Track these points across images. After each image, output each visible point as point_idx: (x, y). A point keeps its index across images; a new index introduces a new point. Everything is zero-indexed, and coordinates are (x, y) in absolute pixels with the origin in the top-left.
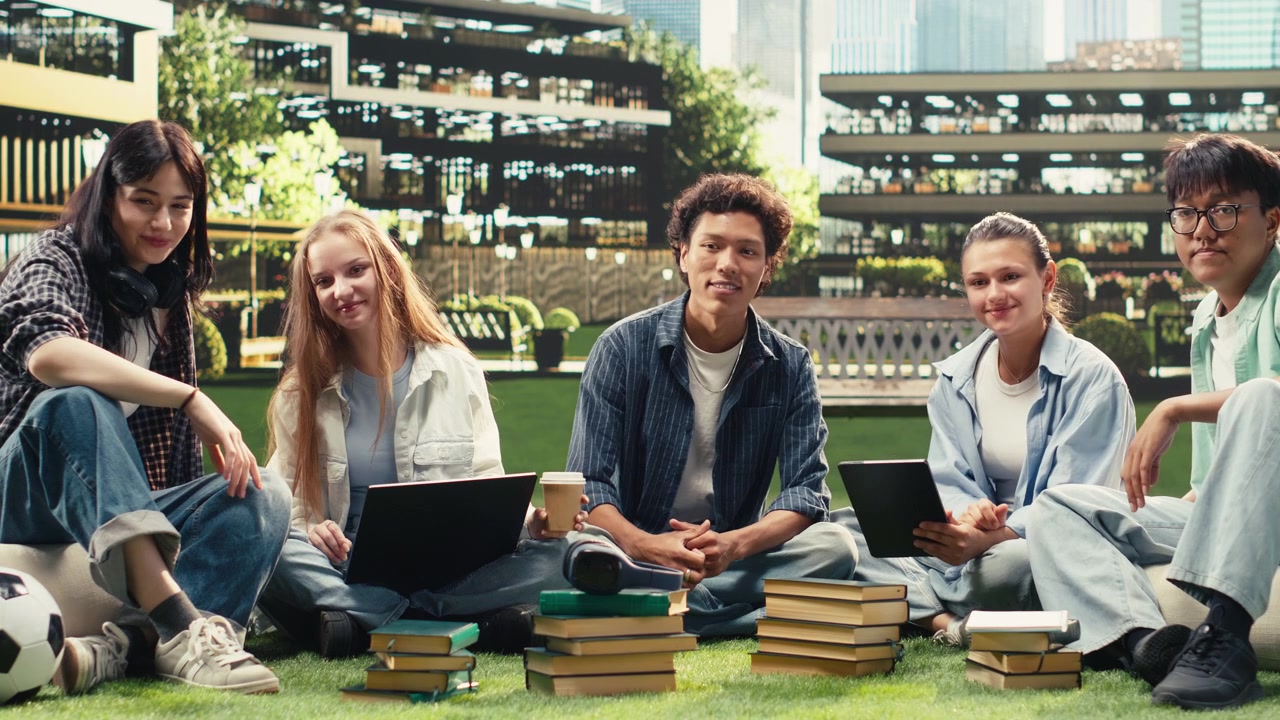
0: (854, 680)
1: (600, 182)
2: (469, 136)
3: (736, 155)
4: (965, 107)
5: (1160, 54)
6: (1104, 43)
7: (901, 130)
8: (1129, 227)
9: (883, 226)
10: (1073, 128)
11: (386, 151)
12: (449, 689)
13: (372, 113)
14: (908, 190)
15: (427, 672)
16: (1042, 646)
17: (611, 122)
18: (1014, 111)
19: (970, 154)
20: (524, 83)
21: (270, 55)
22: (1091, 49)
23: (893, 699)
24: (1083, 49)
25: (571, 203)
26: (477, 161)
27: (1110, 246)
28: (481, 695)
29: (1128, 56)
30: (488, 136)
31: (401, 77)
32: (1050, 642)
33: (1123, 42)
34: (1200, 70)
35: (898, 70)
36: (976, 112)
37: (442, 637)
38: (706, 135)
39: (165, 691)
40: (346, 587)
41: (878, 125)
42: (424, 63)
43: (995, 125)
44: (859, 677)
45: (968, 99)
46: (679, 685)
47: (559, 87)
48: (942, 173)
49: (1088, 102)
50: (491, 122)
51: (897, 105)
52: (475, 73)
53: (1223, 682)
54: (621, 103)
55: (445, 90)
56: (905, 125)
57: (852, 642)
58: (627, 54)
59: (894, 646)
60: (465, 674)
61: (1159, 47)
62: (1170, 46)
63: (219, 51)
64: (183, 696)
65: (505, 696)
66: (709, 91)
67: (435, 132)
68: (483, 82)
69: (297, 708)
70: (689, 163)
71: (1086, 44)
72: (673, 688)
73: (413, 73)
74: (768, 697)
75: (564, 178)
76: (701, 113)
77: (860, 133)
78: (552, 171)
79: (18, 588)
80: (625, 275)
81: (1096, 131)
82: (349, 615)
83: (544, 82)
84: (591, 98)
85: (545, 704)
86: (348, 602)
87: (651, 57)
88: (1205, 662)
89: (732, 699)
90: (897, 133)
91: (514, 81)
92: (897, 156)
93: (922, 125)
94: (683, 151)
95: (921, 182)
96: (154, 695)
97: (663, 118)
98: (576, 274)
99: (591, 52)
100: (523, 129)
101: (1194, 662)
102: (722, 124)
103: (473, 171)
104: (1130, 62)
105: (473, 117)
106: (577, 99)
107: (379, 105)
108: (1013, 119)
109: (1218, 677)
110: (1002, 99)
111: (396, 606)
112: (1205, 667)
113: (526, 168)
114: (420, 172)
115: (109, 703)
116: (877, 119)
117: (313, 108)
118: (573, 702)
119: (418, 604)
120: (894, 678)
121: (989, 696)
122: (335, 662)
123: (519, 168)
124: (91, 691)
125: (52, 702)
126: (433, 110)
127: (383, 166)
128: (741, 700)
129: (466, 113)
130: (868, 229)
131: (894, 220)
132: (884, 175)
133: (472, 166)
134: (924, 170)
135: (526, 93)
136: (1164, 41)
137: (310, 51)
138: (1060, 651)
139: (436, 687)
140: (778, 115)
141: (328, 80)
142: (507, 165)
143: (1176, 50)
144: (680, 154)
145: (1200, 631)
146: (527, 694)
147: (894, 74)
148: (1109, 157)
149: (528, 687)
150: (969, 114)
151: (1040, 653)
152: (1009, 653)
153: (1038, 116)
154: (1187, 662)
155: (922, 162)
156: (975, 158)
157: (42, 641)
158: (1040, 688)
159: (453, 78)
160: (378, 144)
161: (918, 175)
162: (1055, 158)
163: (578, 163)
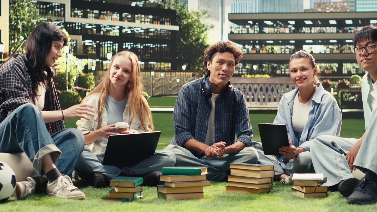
0: (258, 195)
1: (155, 50)
2: (111, 34)
3: (201, 40)
4: (277, 24)
5: (343, 7)
6: (324, 3)
7: (256, 32)
8: (332, 65)
9: (249, 65)
10: (313, 31)
11: (84, 39)
12: (134, 198)
13: (78, 26)
14: (258, 52)
15: (128, 193)
16: (316, 184)
17: (159, 29)
18: (293, 26)
19: (279, 40)
20: (129, 16)
21: (45, 7)
22: (319, 5)
23: (270, 201)
24: (316, 5)
25: (146, 57)
26: (114, 43)
27: (326, 71)
28: (144, 200)
29: (331, 8)
30: (118, 34)
31: (89, 15)
32: (318, 183)
33: (330, 3)
34: (356, 12)
35: (254, 12)
36: (281, 26)
37: (132, 182)
38: (191, 34)
39: (47, 199)
40: (103, 166)
41: (248, 31)
42: (96, 10)
43: (287, 31)
44: (259, 194)
45: (278, 22)
46: (205, 197)
47: (141, 18)
48: (270, 47)
49: (318, 23)
50: (119, 29)
51: (254, 24)
52: (114, 13)
53: (369, 196)
54: (162, 23)
55: (104, 19)
56: (257, 31)
57: (257, 183)
58: (165, 6)
59: (270, 184)
60: (139, 193)
61: (342, 4)
62: (346, 4)
63: (28, 5)
64: (53, 200)
65: (151, 200)
66: (192, 19)
67: (100, 33)
68: (116, 16)
69: (88, 204)
70: (185, 43)
71: (317, 3)
72: (203, 197)
73: (93, 13)
74: (232, 200)
75: (143, 48)
76: (189, 26)
77: (242, 33)
78: (139, 46)
79: (2, 167)
80: (164, 80)
81: (321, 32)
82: (103, 174)
83: (136, 16)
84: (152, 22)
85: (164, 203)
86: (103, 171)
87: (172, 8)
88: (364, 189)
89: (221, 201)
90: (254, 33)
91: (126, 16)
92: (254, 41)
93: (263, 31)
94: (183, 39)
95: (263, 50)
96: (44, 200)
97: (176, 28)
98: (147, 80)
99: (152, 6)
100: (129, 32)
101: (360, 190)
102: (196, 30)
103: (113, 46)
104: (332, 10)
105: (113, 28)
106: (147, 22)
107: (81, 24)
108: (293, 28)
109: (368, 194)
110: (289, 22)
111: (118, 172)
112: (363, 191)
113: (131, 45)
114: (95, 46)
115: (30, 202)
116: (248, 29)
117: (59, 25)
118: (173, 202)
119: (124, 171)
120: (270, 194)
121: (300, 200)
122: (99, 189)
123: (128, 45)
124: (24, 198)
125: (13, 202)
126: (100, 25)
127: (82, 45)
128: (224, 201)
129: (110, 26)
130: (244, 65)
131: (254, 62)
132: (250, 48)
133: (113, 44)
134: (263, 45)
135: (130, 20)
136: (343, 2)
137: (58, 6)
138: (321, 186)
139: (130, 197)
140: (214, 27)
141: (64, 15)
142: (124, 44)
143: (348, 6)
144: (182, 40)
145: (362, 180)
146: (158, 199)
147: (253, 13)
148: (325, 41)
149: (158, 197)
150: (278, 27)
151: (315, 187)
152: (306, 187)
153: (301, 28)
154: (358, 189)
155: (262, 43)
156: (280, 42)
157: (9, 183)
158: (315, 197)
159: (107, 15)
160: (81, 37)
161: (261, 47)
162: (307, 41)
163: (148, 44)
